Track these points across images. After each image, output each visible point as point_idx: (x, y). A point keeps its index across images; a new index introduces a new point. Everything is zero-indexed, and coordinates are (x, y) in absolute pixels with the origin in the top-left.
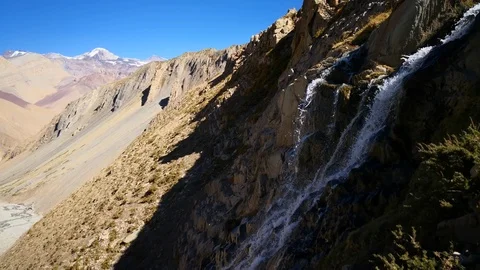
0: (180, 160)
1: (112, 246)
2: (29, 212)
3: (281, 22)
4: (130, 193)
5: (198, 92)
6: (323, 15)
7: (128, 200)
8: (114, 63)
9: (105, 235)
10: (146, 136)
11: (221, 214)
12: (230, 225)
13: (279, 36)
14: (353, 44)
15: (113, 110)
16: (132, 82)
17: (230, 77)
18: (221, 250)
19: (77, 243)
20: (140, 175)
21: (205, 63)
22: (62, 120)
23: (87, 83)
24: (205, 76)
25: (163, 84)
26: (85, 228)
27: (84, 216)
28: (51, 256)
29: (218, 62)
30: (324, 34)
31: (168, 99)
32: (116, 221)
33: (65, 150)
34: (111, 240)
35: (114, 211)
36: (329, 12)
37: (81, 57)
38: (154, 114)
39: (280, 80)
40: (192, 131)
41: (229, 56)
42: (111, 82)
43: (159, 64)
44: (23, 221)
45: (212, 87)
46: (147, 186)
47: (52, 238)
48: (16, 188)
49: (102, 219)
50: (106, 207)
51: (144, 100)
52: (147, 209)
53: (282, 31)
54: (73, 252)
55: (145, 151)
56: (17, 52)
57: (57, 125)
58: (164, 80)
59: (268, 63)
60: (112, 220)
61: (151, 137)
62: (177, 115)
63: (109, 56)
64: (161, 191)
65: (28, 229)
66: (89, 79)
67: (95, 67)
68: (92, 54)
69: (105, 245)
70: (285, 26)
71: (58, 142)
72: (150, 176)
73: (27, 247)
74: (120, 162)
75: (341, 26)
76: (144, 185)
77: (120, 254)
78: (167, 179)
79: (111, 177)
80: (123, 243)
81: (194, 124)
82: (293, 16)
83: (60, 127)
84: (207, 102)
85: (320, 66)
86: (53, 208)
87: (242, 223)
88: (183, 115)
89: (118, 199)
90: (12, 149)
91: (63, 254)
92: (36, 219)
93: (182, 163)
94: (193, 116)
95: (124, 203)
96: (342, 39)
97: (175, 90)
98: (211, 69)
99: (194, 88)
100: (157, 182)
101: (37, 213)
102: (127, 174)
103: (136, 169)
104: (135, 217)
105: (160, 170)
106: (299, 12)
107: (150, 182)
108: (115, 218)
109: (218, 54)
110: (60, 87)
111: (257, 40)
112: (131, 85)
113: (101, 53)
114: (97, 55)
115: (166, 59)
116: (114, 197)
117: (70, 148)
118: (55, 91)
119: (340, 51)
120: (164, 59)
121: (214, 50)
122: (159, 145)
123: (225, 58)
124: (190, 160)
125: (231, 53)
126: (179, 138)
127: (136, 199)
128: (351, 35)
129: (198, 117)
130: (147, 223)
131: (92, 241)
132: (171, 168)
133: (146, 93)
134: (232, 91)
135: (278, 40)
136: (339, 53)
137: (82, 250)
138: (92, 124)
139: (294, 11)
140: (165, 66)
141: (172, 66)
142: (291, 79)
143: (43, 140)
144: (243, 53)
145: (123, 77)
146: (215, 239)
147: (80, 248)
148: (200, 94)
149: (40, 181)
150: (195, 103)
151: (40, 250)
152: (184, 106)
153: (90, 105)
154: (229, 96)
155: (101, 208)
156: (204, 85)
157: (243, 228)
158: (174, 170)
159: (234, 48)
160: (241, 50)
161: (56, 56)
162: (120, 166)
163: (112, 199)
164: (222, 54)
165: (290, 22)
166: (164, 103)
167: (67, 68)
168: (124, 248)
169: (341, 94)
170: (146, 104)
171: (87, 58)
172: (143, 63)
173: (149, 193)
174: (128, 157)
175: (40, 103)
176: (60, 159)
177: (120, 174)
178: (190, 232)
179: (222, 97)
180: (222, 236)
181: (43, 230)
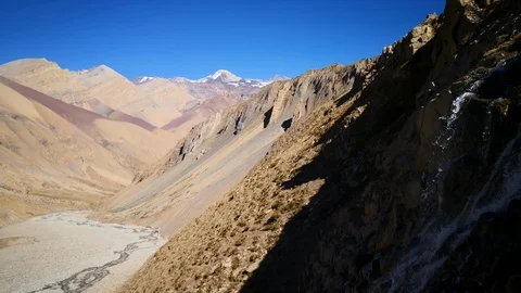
0: (304, 186)
1: (235, 274)
2: (156, 235)
3: (419, 30)
4: (252, 220)
5: (323, 112)
6: (470, 18)
7: (251, 227)
8: (236, 85)
9: (228, 263)
10: (268, 160)
11: (351, 247)
12: (361, 261)
13: (416, 46)
14: (511, 49)
15: (235, 133)
16: (254, 104)
17: (359, 94)
18: (351, 287)
19: (199, 269)
20: (262, 200)
21: (330, 80)
22: (187, 144)
23: (210, 106)
24: (331, 94)
25: (285, 104)
26: (208, 254)
27: (208, 242)
28: (176, 281)
29: (345, 79)
30: (472, 40)
31: (290, 120)
32: (239, 248)
33: (190, 174)
34: (234, 268)
35: (237, 238)
36: (479, 14)
37: (205, 80)
38: (276, 137)
39: (418, 96)
40: (316, 153)
41: (358, 71)
42: (234, 104)
43: (282, 84)
44: (151, 244)
45: (338, 106)
46: (270, 212)
47: (177, 263)
48: (145, 210)
49: (224, 246)
50: (229, 233)
51: (266, 122)
52: (270, 237)
53: (420, 40)
54: (197, 278)
55: (267, 176)
56: (145, 78)
57: (182, 148)
58: (286, 100)
59: (404, 76)
60: (234, 247)
61: (273, 161)
62: (300, 137)
63: (232, 78)
64: (284, 219)
65: (154, 252)
66: (212, 102)
67: (218, 90)
68: (215, 77)
69: (227, 272)
70: (423, 34)
71: (182, 165)
72: (272, 202)
73: (154, 270)
74: (242, 187)
75: (493, 30)
76: (267, 212)
77: (242, 284)
78: (291, 206)
79: (234, 202)
80: (245, 273)
81: (319, 147)
82: (433, 23)
83: (185, 151)
84: (333, 122)
85: (468, 79)
86: (178, 232)
87: (375, 258)
88: (307, 137)
89: (241, 225)
90: (141, 172)
91: (187, 279)
92: (162, 242)
93: (306, 189)
94: (317, 138)
95: (247, 230)
96: (496, 44)
97: (299, 111)
98: (338, 86)
99: (319, 108)
100: (280, 208)
101: (163, 236)
102: (250, 199)
103: (259, 194)
104: (258, 245)
105: (282, 196)
106: (440, 17)
107: (273, 208)
108: (237, 245)
109: (345, 70)
110: (184, 111)
111: (390, 51)
112: (254, 106)
113: (224, 75)
114: (219, 78)
115: (288, 79)
116: (237, 222)
117: (194, 172)
118: (180, 115)
119: (494, 59)
120: (287, 78)
121: (341, 66)
122: (283, 169)
123: (353, 73)
124: (314, 186)
125: (361, 67)
126: (303, 162)
127: (259, 226)
128: (507, 39)
129: (323, 139)
130: (270, 251)
131: (215, 267)
132: (294, 194)
133: (268, 114)
134: (361, 109)
135: (415, 50)
136: (492, 62)
137: (205, 277)
138: (216, 147)
139: (433, 16)
140: (287, 86)
141: (295, 85)
142: (432, 95)
143: (170, 163)
144: (373, 67)
145: (246, 99)
146: (345, 275)
147: (203, 274)
148: (325, 114)
149: (166, 204)
150: (321, 123)
151: (165, 274)
152: (307, 127)
153: (213, 128)
154: (357, 115)
155: (224, 234)
156: (329, 104)
157: (376, 265)
158: (298, 197)
159: (364, 62)
160: (371, 64)
161: (182, 79)
162: (242, 190)
163: (235, 225)
164: (349, 70)
165: (429, 30)
166: (286, 125)
167: (192, 91)
168: (246, 278)
169: (496, 110)
170: (268, 126)
171: (210, 81)
172: (265, 84)
173: (272, 220)
174: (251, 181)
175: (167, 127)
176: (184, 183)
177: (242, 198)
178: (316, 265)
179: (350, 116)
180: (351, 271)
181: (169, 253)
